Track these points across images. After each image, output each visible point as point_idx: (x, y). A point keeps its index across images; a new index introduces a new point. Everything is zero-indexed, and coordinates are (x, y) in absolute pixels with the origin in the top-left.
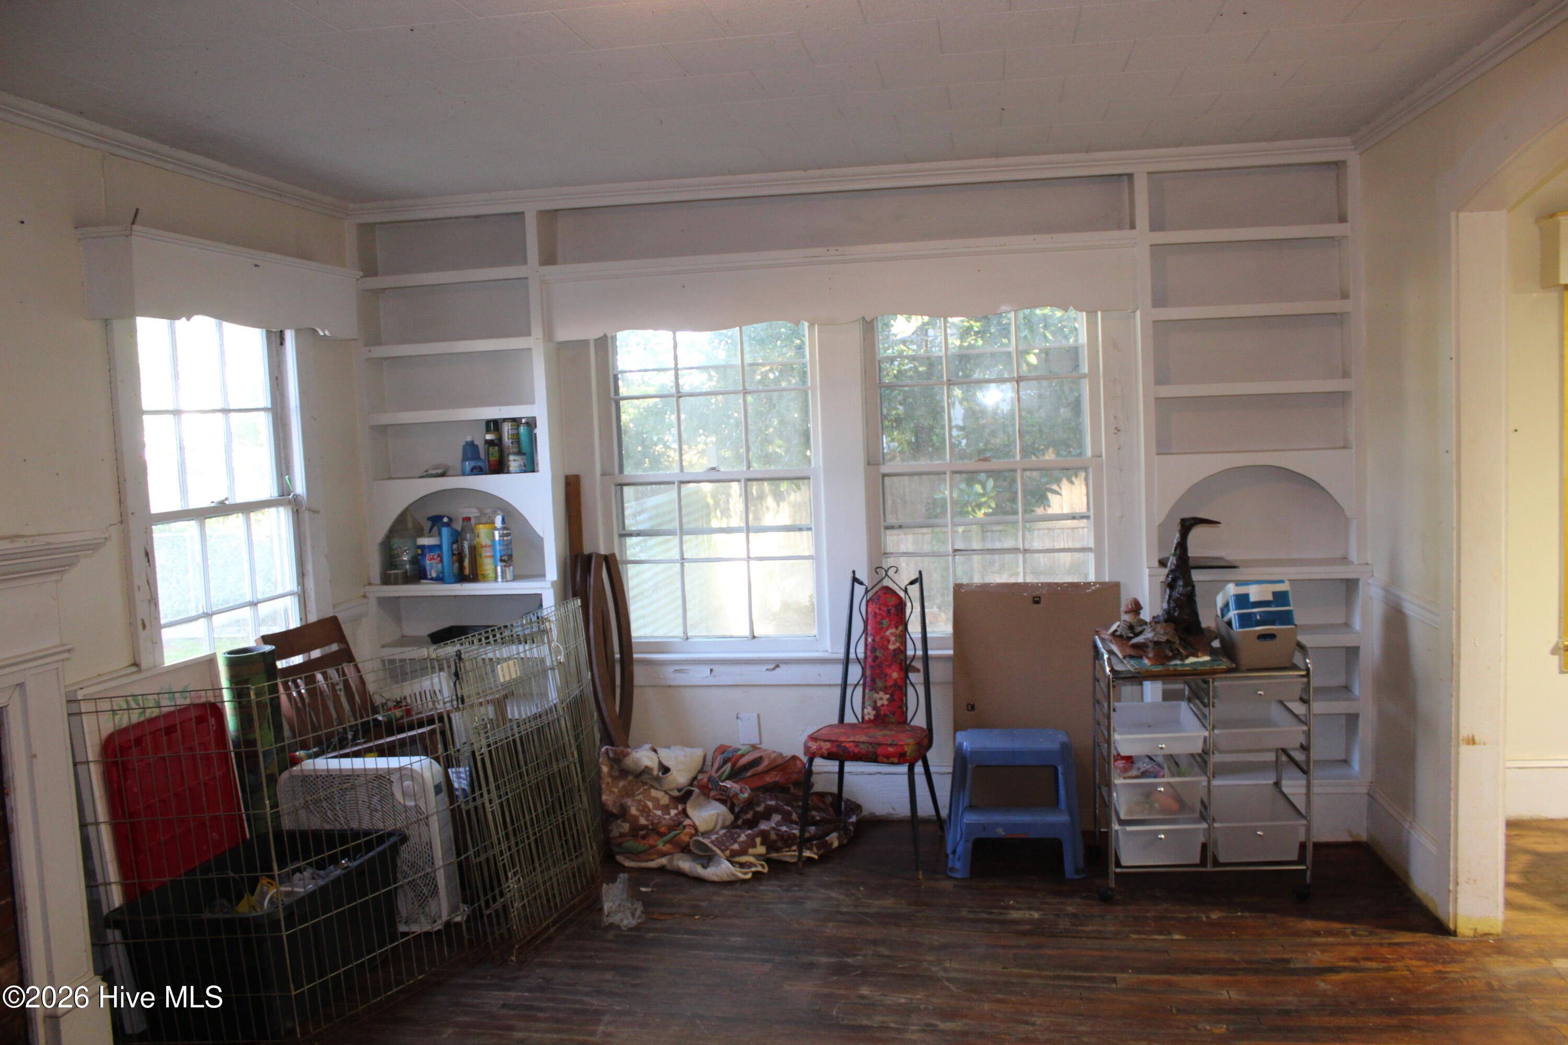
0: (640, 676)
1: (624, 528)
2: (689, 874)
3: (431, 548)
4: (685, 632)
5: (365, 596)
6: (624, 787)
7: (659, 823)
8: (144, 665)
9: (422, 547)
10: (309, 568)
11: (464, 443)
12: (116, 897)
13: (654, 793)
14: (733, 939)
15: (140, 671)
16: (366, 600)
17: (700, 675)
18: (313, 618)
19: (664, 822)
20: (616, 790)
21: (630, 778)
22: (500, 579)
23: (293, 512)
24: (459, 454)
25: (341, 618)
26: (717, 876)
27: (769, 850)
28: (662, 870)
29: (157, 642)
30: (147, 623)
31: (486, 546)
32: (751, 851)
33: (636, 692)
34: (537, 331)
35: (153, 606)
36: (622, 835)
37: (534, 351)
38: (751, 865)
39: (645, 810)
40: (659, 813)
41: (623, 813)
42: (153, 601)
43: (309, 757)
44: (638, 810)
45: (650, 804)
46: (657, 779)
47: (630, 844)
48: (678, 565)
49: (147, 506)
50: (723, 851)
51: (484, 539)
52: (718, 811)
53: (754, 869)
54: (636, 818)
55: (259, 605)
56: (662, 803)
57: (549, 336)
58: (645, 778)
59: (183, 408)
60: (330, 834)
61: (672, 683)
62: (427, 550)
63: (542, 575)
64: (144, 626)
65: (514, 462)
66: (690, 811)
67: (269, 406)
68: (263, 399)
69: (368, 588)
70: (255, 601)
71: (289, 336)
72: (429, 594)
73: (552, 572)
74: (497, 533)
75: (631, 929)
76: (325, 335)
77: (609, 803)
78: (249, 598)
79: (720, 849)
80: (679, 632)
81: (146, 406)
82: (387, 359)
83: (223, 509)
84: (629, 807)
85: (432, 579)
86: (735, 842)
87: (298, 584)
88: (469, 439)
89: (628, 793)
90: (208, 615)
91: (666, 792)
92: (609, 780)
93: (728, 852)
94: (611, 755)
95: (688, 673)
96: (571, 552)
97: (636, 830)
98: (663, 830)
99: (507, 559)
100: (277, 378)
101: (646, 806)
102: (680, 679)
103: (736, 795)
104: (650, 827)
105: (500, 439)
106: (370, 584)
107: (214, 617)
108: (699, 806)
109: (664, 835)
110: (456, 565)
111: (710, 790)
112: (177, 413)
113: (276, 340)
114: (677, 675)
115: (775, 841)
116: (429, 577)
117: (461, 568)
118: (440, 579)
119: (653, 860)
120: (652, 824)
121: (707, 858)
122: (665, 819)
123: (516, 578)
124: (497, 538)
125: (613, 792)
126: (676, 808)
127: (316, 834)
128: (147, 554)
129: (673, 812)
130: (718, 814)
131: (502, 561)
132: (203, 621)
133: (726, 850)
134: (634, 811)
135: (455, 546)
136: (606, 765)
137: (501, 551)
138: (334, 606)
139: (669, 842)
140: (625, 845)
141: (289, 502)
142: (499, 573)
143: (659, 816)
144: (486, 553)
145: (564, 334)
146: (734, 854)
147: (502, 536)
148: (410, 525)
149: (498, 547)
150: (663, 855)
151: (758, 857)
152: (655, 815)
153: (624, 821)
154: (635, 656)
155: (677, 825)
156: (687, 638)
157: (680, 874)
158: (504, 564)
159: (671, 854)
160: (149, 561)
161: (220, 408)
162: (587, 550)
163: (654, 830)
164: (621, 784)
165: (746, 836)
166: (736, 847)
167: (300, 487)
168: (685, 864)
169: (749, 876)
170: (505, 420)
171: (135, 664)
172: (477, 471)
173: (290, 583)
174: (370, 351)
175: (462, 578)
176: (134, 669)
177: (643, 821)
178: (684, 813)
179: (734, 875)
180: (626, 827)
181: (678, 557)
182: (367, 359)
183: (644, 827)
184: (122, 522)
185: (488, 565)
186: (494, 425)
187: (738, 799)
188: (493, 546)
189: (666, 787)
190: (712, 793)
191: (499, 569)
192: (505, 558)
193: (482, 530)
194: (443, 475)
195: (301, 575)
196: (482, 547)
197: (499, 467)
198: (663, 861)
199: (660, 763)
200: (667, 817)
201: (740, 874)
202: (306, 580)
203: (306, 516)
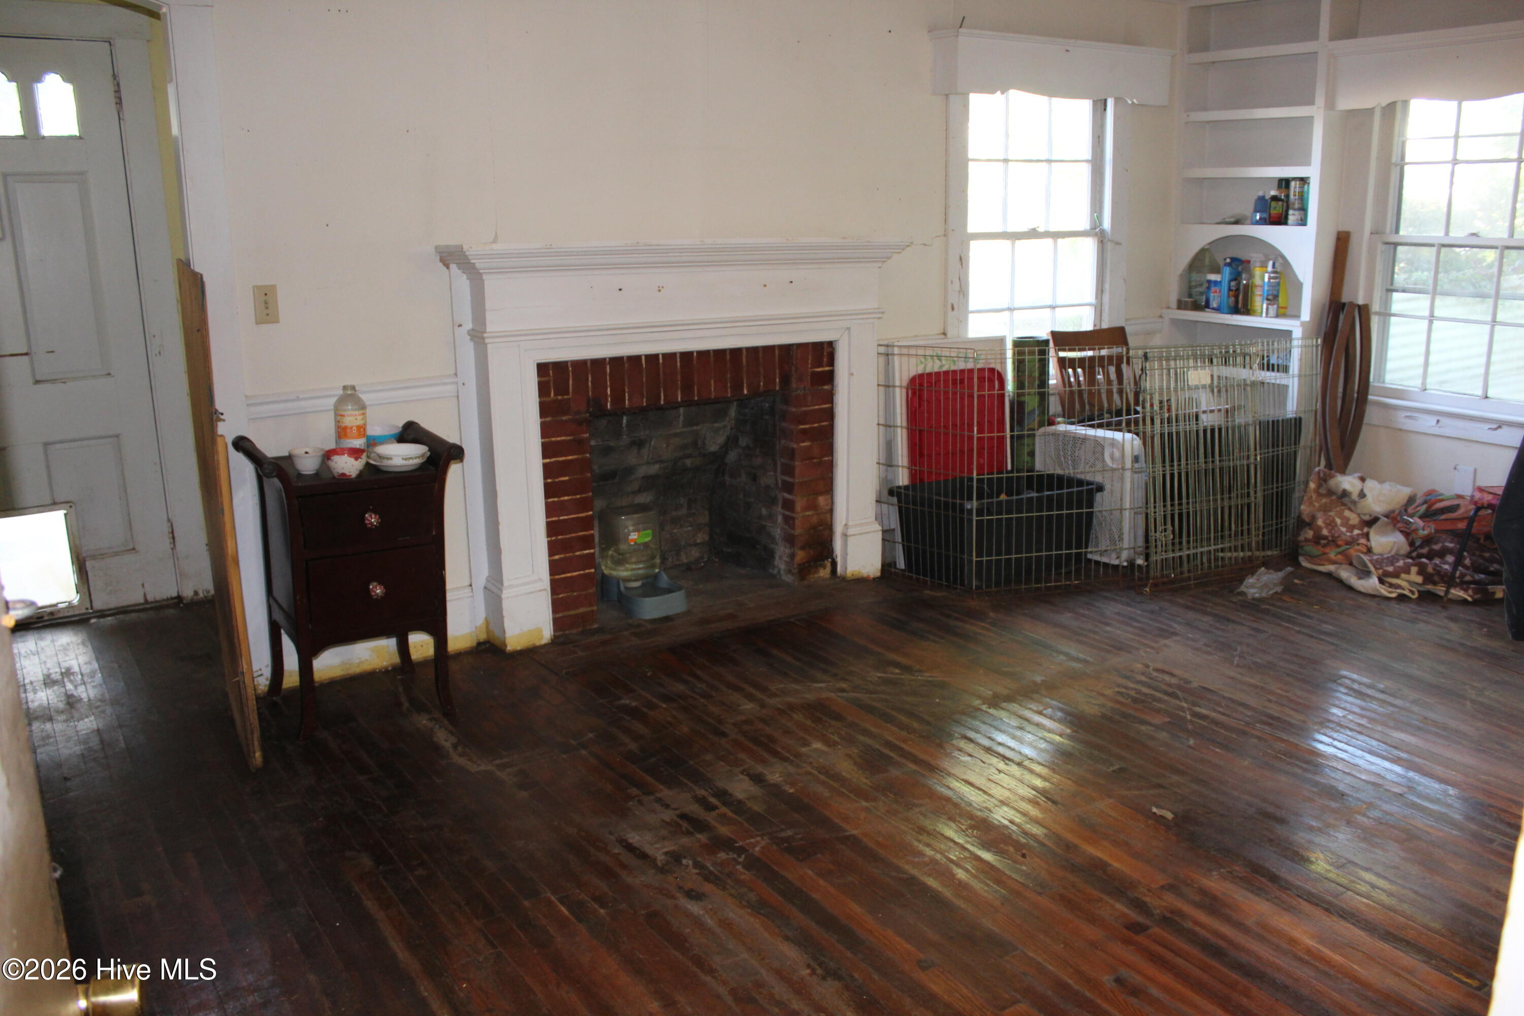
0: (1372, 416)
1: (1392, 284)
2: (1345, 582)
3: (1216, 283)
4: (1424, 383)
5: (1161, 317)
6: (1325, 503)
7: (1339, 536)
8: (949, 335)
9: (1209, 282)
10: (1107, 286)
11: (1256, 197)
12: (902, 478)
13: (1347, 513)
14: (1326, 626)
15: (946, 338)
16: (1161, 320)
17: (1427, 424)
18: (1105, 326)
19: (1343, 537)
20: (1317, 504)
21: (1334, 497)
22: (1264, 314)
23: (1098, 242)
24: (1251, 207)
25: (1128, 330)
26: (1364, 587)
27: (1425, 582)
28: (1329, 575)
29: (963, 321)
30: (955, 307)
31: (1258, 286)
32: (1403, 576)
33: (1364, 429)
34: (1320, 100)
35: (961, 296)
36: (1306, 540)
37: (1315, 117)
38: (1398, 587)
39: (1331, 524)
40: (1343, 529)
41: (1311, 524)
42: (963, 291)
43: (1064, 423)
44: (1324, 522)
45: (1338, 521)
46: (1354, 503)
47: (1309, 548)
48: (1426, 322)
49: (965, 225)
50: (1376, 569)
51: (1257, 281)
52: (1395, 540)
53: (1399, 591)
54: (1320, 528)
55: (1057, 309)
56: (1351, 522)
57: (1330, 104)
58: (1345, 500)
59: (1010, 158)
60: (1060, 478)
61: (1405, 427)
62: (1212, 284)
63: (1297, 316)
64: (953, 309)
65: (1293, 216)
66: (1372, 536)
67: (1090, 158)
68: (1085, 151)
69: (1165, 311)
70: (1054, 305)
71: (1110, 103)
72: (1207, 320)
73: (1306, 314)
74: (1266, 276)
75: (1254, 599)
76: (1133, 103)
77: (1306, 513)
78: (1050, 303)
79: (1374, 567)
80: (1418, 383)
81: (970, 156)
82: (1208, 122)
83: (1033, 234)
84: (1318, 519)
85: (1213, 309)
86: (1392, 565)
87: (1096, 298)
88: (1261, 194)
89: (1325, 509)
90: (1011, 309)
91: (1359, 515)
92: (1314, 496)
93: (1380, 571)
94: (1322, 475)
95: (1417, 420)
96: (1330, 299)
97: (1318, 539)
98: (1340, 543)
99: (1273, 298)
100: (1099, 137)
101: (1334, 521)
102: (1409, 425)
103: (1416, 530)
104: (1330, 538)
105: (1287, 196)
106: (1168, 308)
107: (1015, 312)
108: (1383, 533)
109: (1339, 546)
110: (1232, 299)
111: (1399, 522)
112: (1006, 161)
113: (1100, 106)
114: (1408, 421)
115: (1432, 575)
116: (1211, 307)
117: (1237, 302)
118: (1218, 310)
119: (1323, 565)
120: (1333, 536)
121: (1364, 573)
122: (1345, 535)
123: (1277, 316)
124: (1266, 280)
125: (1314, 506)
126: (1362, 529)
127: (1050, 477)
128: (961, 259)
129: (1356, 532)
130: (1395, 543)
131: (1268, 299)
132: (1007, 313)
133: (1379, 569)
134: (1320, 522)
135: (1233, 283)
136: (1314, 482)
137: (1268, 291)
138: (1127, 320)
139: (1340, 553)
140: (1305, 548)
141: (1096, 235)
142: (1264, 310)
143: (1342, 532)
144: (1258, 292)
145: (1346, 103)
146: (1387, 574)
147: (1270, 278)
148: (1207, 262)
149: (1266, 288)
150: (1333, 562)
151: (1410, 583)
152: (1339, 530)
153: (1310, 529)
154: (1370, 397)
155: (1352, 542)
156: (1425, 390)
157: (1340, 581)
158: (1269, 302)
159: (1340, 564)
160: (962, 264)
161: (1045, 158)
162: (1345, 299)
163: (1333, 541)
164: (1324, 501)
165: (1404, 563)
166: (1391, 569)
167: (1107, 224)
168: (1346, 574)
169: (1394, 595)
170: (1294, 179)
171: (944, 334)
172: (1264, 222)
173: (1089, 296)
174: (1188, 116)
175: (1236, 311)
176: (942, 336)
177: (1325, 532)
178: (1367, 536)
179: (1378, 590)
180: (1310, 534)
181: (1426, 313)
182: (1187, 123)
183: (1325, 538)
184: (945, 235)
185: (1259, 302)
186: (1284, 183)
187: (1417, 534)
188: (1262, 286)
189: (1359, 511)
190: (1399, 525)
191: (1265, 306)
192: (1270, 297)
193: (1257, 272)
194: (1236, 222)
195: (1100, 290)
196: (1256, 286)
197: (1280, 220)
198: (1331, 568)
199: (1362, 490)
200: (1348, 534)
201: (1384, 591)
202: (1104, 296)
203: (1109, 246)
